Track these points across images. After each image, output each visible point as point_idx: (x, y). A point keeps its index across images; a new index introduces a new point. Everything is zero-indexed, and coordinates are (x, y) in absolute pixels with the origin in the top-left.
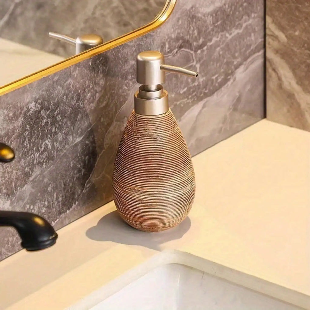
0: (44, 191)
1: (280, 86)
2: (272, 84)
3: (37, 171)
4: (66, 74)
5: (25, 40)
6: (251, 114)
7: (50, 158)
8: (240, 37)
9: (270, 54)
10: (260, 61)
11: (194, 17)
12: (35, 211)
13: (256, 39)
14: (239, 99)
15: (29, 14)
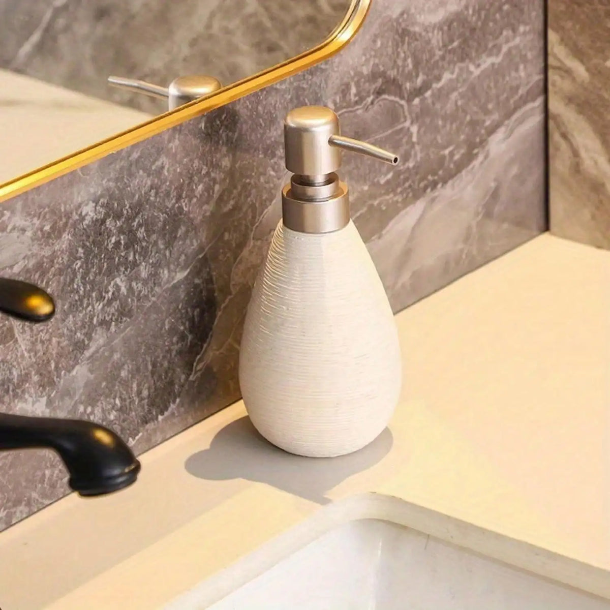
0: (113, 377)
1: (577, 168)
2: (560, 165)
3: (99, 338)
4: (155, 146)
5: (74, 81)
6: (520, 223)
7: (124, 312)
8: (496, 72)
9: (556, 105)
10: (537, 119)
11: (405, 33)
12: (96, 417)
13: (528, 75)
14: (495, 195)
15: (82, 28)
